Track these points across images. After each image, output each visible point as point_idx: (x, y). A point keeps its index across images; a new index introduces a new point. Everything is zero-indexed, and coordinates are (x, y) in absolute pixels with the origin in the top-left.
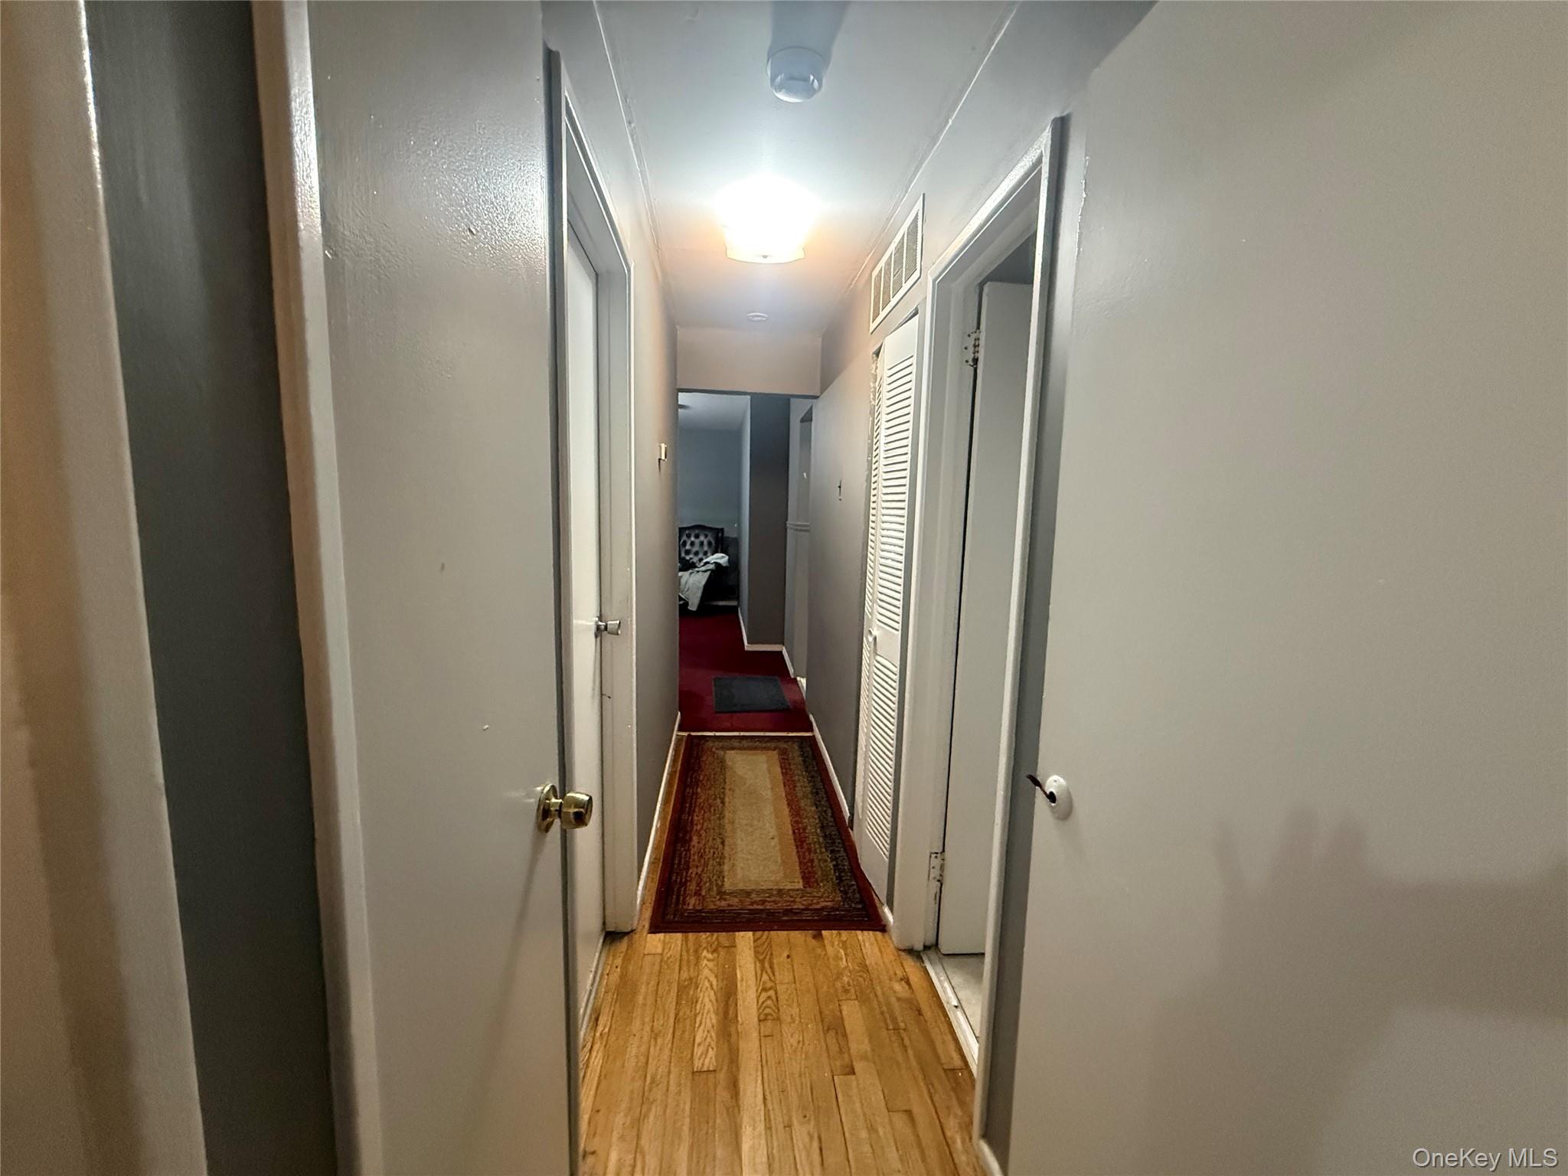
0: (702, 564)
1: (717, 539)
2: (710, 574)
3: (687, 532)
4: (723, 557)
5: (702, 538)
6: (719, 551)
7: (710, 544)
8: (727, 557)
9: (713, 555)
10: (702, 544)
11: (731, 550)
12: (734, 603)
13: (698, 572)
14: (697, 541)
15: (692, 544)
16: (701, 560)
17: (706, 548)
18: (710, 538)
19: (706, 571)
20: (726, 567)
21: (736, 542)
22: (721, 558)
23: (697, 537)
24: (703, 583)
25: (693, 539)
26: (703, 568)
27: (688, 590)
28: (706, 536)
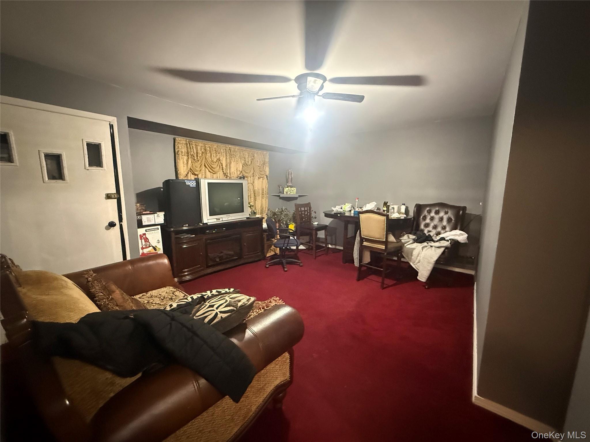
0: (438, 238)
1: (457, 216)
2: (444, 252)
3: (428, 209)
4: (462, 235)
5: (442, 214)
6: (459, 228)
7: (449, 220)
8: (466, 235)
9: (451, 230)
10: (441, 219)
11: (473, 226)
12: (472, 273)
13: (431, 246)
14: (437, 217)
15: (432, 219)
16: (438, 234)
17: (445, 223)
18: (450, 214)
19: (439, 247)
20: (464, 244)
21: (480, 220)
22: (460, 236)
23: (437, 213)
24: (435, 258)
25: (433, 214)
26: (437, 244)
27: (419, 262)
28: (446, 213)
